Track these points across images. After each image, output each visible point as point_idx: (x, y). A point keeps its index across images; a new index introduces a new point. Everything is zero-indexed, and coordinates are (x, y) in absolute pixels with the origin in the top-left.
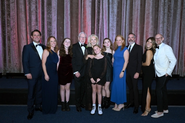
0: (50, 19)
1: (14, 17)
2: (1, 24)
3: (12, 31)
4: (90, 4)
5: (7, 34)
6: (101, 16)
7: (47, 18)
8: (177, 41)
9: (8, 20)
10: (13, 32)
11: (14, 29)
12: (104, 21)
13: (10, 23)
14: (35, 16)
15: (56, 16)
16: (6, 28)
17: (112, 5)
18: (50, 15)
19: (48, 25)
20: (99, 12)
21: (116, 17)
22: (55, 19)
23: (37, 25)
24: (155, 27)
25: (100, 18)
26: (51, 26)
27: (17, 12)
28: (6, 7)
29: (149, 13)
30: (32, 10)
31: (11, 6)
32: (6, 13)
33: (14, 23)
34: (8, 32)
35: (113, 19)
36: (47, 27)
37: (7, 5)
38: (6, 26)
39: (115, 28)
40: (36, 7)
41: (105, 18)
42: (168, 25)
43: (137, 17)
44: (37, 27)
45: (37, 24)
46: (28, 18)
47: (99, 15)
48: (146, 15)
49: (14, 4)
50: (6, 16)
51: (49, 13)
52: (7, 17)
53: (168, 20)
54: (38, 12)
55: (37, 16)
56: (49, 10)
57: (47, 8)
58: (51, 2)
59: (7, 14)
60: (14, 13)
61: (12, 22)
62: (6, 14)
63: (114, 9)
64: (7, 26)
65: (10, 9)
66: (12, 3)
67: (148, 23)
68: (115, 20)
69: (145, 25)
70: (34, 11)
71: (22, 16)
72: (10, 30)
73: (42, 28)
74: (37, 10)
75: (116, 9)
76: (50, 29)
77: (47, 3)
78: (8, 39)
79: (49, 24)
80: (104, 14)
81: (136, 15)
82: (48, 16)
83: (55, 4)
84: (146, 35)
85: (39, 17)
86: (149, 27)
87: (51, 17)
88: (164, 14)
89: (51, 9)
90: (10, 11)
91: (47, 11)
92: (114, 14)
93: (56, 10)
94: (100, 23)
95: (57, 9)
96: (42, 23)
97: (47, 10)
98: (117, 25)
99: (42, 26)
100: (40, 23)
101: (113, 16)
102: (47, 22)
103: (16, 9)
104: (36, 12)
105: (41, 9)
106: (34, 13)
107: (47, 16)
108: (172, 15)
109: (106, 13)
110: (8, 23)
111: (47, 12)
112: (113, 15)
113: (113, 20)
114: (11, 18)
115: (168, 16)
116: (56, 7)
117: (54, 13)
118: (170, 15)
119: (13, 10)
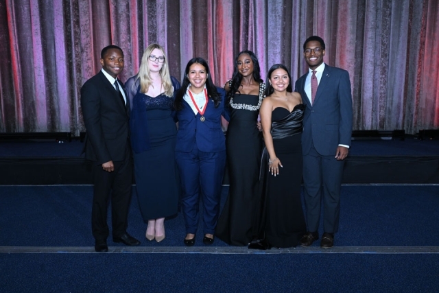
0: (153, 27)
1: (88, 26)
2: (65, 41)
3: (85, 54)
5: (74, 60)
6: (251, 19)
7: (149, 27)
8: (402, 65)
9: (76, 33)
10: (87, 55)
11: (89, 50)
12: (258, 28)
13: (80, 39)
14: (125, 23)
15: (166, 22)
16: (73, 48)
18: (154, 21)
19: (150, 40)
20: (247, 12)
21: (280, 21)
22: (164, 27)
23: (129, 41)
24: (357, 37)
25: (250, 23)
27: (93, 17)
28: (71, 8)
29: (346, 10)
30: (120, 12)
31: (80, 6)
32: (72, 19)
33: (88, 38)
34: (76, 56)
35: (276, 25)
37: (73, 4)
38: (73, 45)
39: (280, 41)
40: (128, 6)
41: (260, 23)
42: (383, 32)
43: (323, 19)
44: (130, 45)
45: (130, 38)
46: (113, 28)
47: (247, 17)
48: (339, 14)
50: (72, 25)
51: (152, 16)
52: (75, 27)
53: (383, 22)
54: (131, 14)
55: (129, 23)
56: (152, 10)
57: (149, 7)
59: (74, 21)
60: (87, 19)
61: (83, 36)
62: (72, 22)
63: (277, 5)
64: (75, 45)
65: (78, 12)
67: (344, 29)
68: (280, 27)
69: (339, 34)
70: (124, 14)
71: (103, 24)
72: (80, 51)
73: (139, 47)
74: (129, 12)
75: (281, 5)
78: (76, 68)
79: (152, 38)
80: (258, 15)
81: (320, 15)
82: (150, 22)
84: (341, 53)
85: (134, 24)
86: (345, 38)
87: (155, 24)
88: (377, 11)
89: (156, 9)
90: (78, 16)
91: (149, 12)
92: (277, 15)
93: (166, 11)
94: (250, 33)
95: (168, 9)
96: (139, 36)
97: (149, 11)
98: (283, 35)
99: (139, 42)
100: (135, 36)
101: (274, 18)
102: (149, 34)
103: (91, 12)
104: (128, 16)
105: (137, 10)
106: (123, 17)
107: (148, 22)
108: (392, 13)
109: (261, 14)
110: (76, 39)
111: (149, 14)
112: (276, 16)
113: (275, 27)
114: (82, 28)
115: (384, 16)
116: (166, 5)
117: (160, 17)
118: (388, 12)
119: (85, 13)
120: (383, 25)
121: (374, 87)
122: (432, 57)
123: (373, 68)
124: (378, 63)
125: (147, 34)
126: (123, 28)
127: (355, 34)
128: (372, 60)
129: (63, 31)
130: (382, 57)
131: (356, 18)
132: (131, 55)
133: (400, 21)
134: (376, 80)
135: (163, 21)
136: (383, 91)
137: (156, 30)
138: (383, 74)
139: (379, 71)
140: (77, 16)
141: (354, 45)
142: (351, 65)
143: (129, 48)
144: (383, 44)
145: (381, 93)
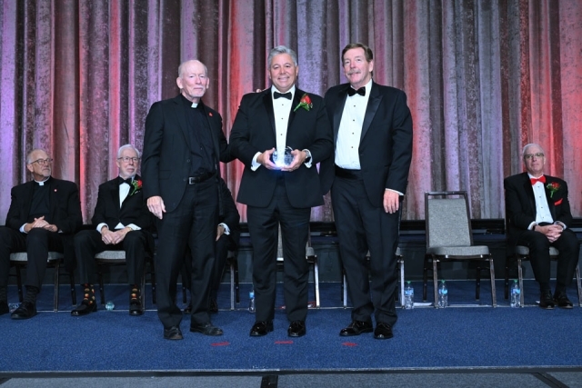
0: (142, 79)
1: (48, 79)
2: (15, 98)
3: (41, 117)
4: (251, 36)
5: (25, 126)
7: (136, 79)
8: (498, 129)
9: (30, 88)
10: (45, 119)
11: (46, 112)
13: (33, 96)
14: (102, 74)
15: (160, 71)
16: (25, 108)
17: (308, 37)
18: (144, 71)
19: (137, 96)
21: (319, 70)
22: (157, 79)
23: (107, 98)
26: (145, 98)
27: (56, 66)
28: (26, 54)
29: (414, 55)
30: (94, 58)
31: (39, 52)
32: (26, 69)
33: (48, 95)
34: (29, 120)
35: (313, 75)
36: (136, 103)
37: (29, 49)
38: (25, 104)
40: (106, 51)
42: (467, 84)
43: (382, 67)
44: (108, 104)
45: (108, 94)
46: (83, 80)
48: (406, 59)
49: (48, 45)
50: (25, 77)
51: (141, 65)
52: (28, 80)
53: (467, 70)
54: (110, 62)
55: (107, 73)
56: (142, 56)
57: (137, 52)
58: (146, 36)
59: (29, 72)
60: (48, 68)
61: (40, 92)
62: (25, 73)
63: (313, 49)
64: (28, 104)
65: (34, 59)
66: (45, 43)
68: (318, 77)
70: (100, 62)
72: (33, 113)
73: (121, 106)
74: (108, 59)
75: (319, 48)
76: (142, 106)
77: (136, 39)
78: (27, 137)
79: (140, 94)
82: (138, 72)
83: (158, 40)
85: (116, 76)
86: (415, 93)
87: (145, 74)
88: (456, 55)
89: (147, 54)
91: (137, 59)
92: (314, 62)
93: (161, 57)
95: (163, 55)
96: (122, 92)
97: (136, 57)
99: (122, 99)
100: (115, 92)
101: (310, 66)
102: (136, 88)
103: (53, 60)
104: (106, 65)
105: (119, 56)
106: (99, 67)
107: (135, 73)
108: (480, 59)
110: (29, 96)
111: (137, 61)
112: (312, 64)
113: (312, 78)
114: (39, 82)
115: (468, 62)
116: (160, 48)
117: (153, 65)
118: (473, 57)
119: (45, 61)
120: (466, 74)
121: (461, 160)
122: (541, 117)
123: (457, 133)
124: (465, 126)
125: (133, 88)
126: (98, 80)
127: (428, 86)
128: (456, 122)
129: (13, 84)
130: (469, 117)
131: (427, 65)
132: (108, 118)
133: (491, 70)
134: (464, 150)
135: (157, 70)
136: (474, 166)
137: (146, 84)
138: (471, 141)
139: (466, 137)
140: (33, 65)
141: (428, 102)
142: (425, 129)
143: (106, 108)
144: (469, 100)
145: (471, 169)
